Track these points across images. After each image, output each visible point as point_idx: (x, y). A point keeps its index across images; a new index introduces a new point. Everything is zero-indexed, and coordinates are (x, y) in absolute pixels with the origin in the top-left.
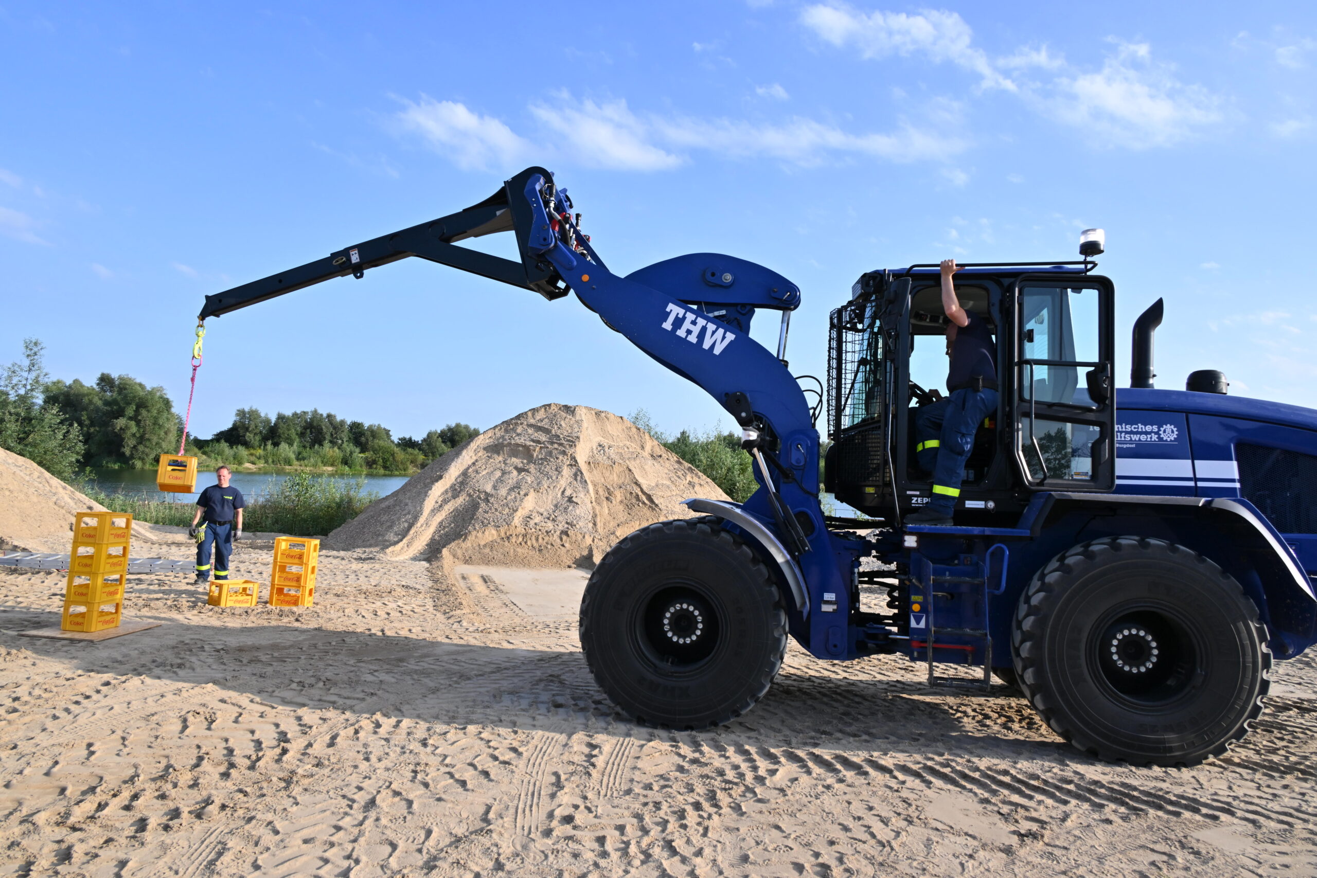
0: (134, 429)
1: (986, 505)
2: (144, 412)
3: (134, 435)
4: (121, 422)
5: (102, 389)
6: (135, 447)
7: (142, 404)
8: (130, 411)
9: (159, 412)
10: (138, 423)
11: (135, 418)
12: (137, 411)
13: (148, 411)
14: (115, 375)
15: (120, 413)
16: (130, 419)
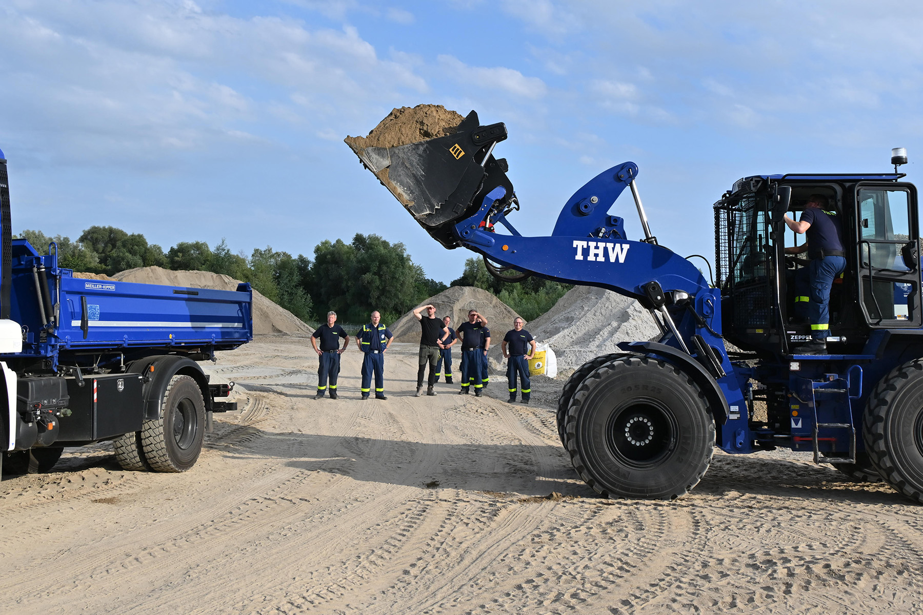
0: (378, 283)
1: (841, 339)
2: (385, 268)
3: (378, 287)
4: (367, 277)
5: (356, 247)
6: (379, 297)
7: (383, 261)
8: (374, 268)
9: (396, 267)
10: (380, 276)
11: (378, 273)
12: (380, 267)
13: (388, 267)
14: (366, 235)
15: (366, 270)
16: (375, 274)
